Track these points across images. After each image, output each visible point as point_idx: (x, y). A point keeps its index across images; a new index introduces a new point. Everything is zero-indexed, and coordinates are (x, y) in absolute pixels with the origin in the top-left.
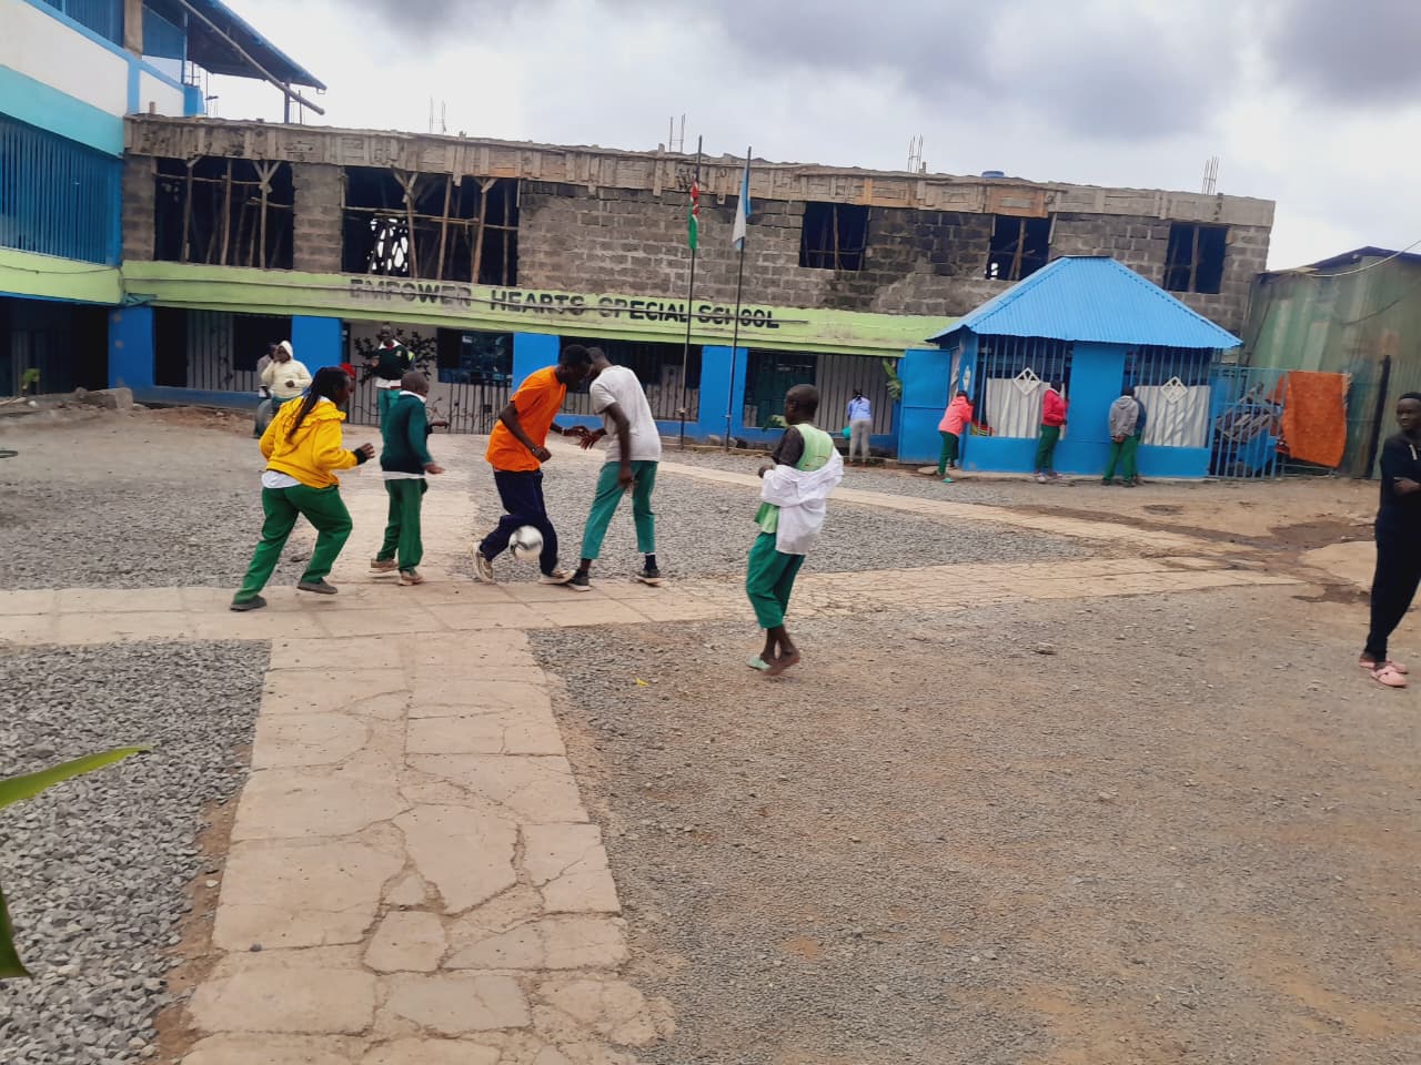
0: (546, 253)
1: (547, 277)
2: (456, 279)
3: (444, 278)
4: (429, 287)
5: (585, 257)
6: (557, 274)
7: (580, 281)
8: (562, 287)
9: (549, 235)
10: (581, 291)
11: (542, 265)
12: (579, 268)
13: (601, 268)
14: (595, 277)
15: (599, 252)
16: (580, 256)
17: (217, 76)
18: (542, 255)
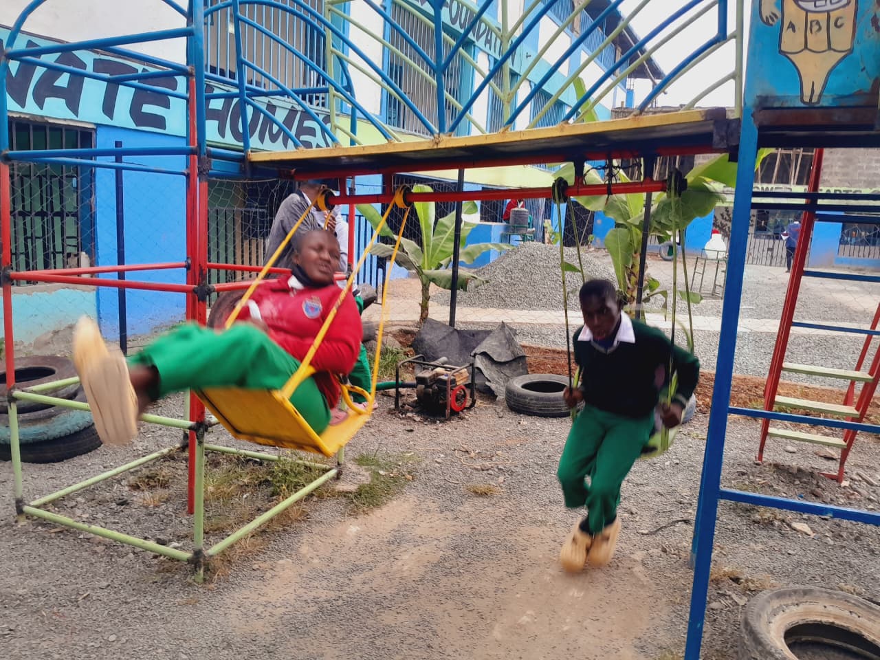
0: (840, 167)
1: (839, 180)
2: (782, 183)
3: (776, 183)
4: (767, 188)
5: (864, 167)
6: (846, 178)
7: (860, 181)
8: (848, 185)
9: (843, 157)
10: (860, 187)
11: (836, 174)
12: (860, 174)
13: (875, 173)
14: (870, 179)
15: (874, 164)
16: (861, 168)
17: (638, 79)
18: (837, 168)
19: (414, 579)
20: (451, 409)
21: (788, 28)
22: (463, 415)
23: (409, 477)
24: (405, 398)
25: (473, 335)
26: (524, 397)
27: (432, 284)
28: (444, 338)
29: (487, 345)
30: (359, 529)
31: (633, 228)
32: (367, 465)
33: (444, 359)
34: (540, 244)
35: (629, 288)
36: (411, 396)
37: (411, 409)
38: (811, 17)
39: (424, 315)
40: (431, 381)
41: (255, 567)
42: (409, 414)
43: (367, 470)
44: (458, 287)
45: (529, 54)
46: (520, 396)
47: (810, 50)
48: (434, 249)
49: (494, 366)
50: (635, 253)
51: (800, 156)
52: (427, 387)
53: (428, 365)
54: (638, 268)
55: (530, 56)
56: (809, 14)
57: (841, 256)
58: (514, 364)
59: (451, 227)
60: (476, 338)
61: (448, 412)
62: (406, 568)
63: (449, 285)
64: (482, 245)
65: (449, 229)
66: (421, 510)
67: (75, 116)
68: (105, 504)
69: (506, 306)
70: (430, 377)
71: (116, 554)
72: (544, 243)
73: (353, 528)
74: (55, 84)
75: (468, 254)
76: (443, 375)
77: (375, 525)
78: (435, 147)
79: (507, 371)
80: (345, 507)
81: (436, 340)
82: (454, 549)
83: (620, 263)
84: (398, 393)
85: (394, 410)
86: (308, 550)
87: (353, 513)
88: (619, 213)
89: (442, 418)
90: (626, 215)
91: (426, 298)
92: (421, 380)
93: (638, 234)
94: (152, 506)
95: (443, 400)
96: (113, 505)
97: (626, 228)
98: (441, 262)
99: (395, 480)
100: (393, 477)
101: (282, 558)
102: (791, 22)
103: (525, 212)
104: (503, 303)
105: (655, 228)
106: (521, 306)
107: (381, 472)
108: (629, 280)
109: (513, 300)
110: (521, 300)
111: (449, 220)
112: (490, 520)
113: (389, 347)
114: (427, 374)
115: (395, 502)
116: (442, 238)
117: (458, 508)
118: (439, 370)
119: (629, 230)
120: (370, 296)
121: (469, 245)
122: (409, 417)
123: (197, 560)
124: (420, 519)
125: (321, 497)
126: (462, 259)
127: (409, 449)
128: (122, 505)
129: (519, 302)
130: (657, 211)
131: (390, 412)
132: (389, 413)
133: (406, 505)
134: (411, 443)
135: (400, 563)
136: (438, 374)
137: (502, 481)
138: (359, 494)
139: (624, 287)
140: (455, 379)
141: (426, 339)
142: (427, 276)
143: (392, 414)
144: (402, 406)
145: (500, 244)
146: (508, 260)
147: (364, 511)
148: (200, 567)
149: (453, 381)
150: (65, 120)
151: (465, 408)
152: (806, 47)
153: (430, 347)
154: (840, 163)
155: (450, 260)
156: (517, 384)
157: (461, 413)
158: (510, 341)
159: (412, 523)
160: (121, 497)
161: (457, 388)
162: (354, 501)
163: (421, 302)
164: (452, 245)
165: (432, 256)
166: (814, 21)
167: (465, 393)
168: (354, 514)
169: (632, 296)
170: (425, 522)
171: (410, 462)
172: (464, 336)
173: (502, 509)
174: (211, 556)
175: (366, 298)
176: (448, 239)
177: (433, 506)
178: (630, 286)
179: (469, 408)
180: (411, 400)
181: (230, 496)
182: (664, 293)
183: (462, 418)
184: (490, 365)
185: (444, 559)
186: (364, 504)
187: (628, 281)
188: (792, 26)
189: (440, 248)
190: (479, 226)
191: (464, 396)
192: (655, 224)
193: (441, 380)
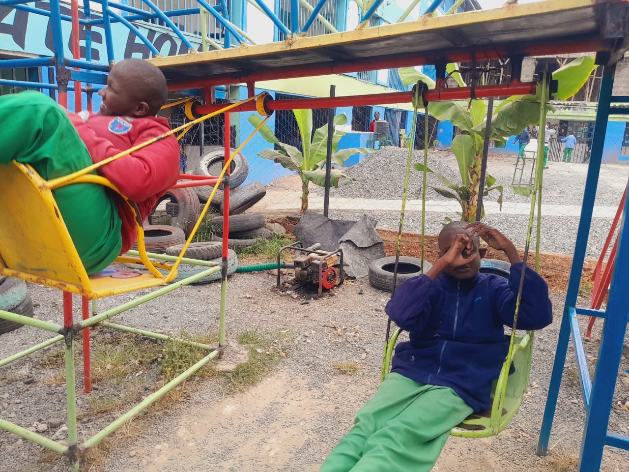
0: (624, 87)
2: (579, 100)
3: (574, 100)
4: (568, 104)
18: (622, 88)
19: (279, 467)
20: (323, 287)
22: (333, 292)
23: (283, 354)
24: (286, 277)
25: (344, 224)
26: (384, 277)
27: (310, 182)
28: (320, 226)
29: (352, 234)
30: (235, 408)
31: (476, 134)
32: (247, 343)
33: (318, 245)
34: (397, 147)
35: (471, 184)
36: (290, 275)
37: (290, 286)
39: (304, 207)
40: (306, 264)
41: (133, 453)
42: (288, 292)
43: (246, 349)
44: (330, 185)
45: (389, 3)
46: (380, 276)
48: (312, 153)
49: (357, 251)
50: (477, 155)
51: (594, 80)
52: (303, 269)
53: (304, 251)
54: (479, 168)
55: (390, 4)
57: (623, 155)
58: (374, 249)
59: (326, 135)
60: (345, 227)
61: (320, 290)
62: (272, 453)
63: (323, 183)
64: (351, 150)
65: (324, 137)
66: (292, 387)
67: (22, 49)
68: (13, 383)
69: (371, 197)
70: (305, 261)
71: (6, 440)
72: (400, 146)
73: (229, 407)
74: (2, 22)
75: (339, 157)
76: (316, 259)
77: (249, 403)
78: (288, 49)
79: (368, 254)
80: (223, 387)
81: (313, 228)
82: (318, 432)
83: (464, 163)
84: (279, 272)
85: (277, 287)
86: (185, 433)
87: (229, 393)
88: (464, 122)
89: (316, 295)
90: (469, 124)
91: (306, 193)
92: (298, 264)
93: (480, 140)
94: (54, 385)
95: (316, 280)
96: (21, 385)
97: (469, 134)
98: (317, 164)
99: (271, 357)
100: (269, 355)
101: (159, 442)
103: (386, 123)
104: (368, 194)
105: (494, 133)
106: (383, 197)
107: (259, 350)
108: (472, 177)
109: (376, 192)
110: (382, 192)
111: (323, 130)
112: (353, 399)
113: (276, 233)
114: (303, 259)
115: (269, 379)
116: (319, 144)
117: (325, 385)
118: (313, 255)
119: (472, 136)
120: (261, 192)
121: (340, 151)
122: (288, 294)
123: (72, 454)
124: (290, 397)
125: (202, 377)
126: (334, 161)
127: (285, 325)
128: (30, 384)
129: (381, 193)
130: (497, 119)
131: (274, 290)
132: (272, 291)
133: (279, 382)
134: (288, 319)
135: (268, 448)
136: (312, 259)
137: (365, 358)
138: (236, 373)
139: (467, 184)
140: (326, 263)
141: (305, 227)
142: (306, 175)
143: (274, 292)
144: (283, 284)
145: (366, 149)
146: (372, 161)
147: (240, 390)
148: (75, 460)
149: (325, 265)
150: (13, 52)
151: (335, 286)
153: (308, 234)
154: (624, 85)
155: (325, 163)
156: (378, 266)
157: (331, 290)
158: (370, 230)
159: (283, 400)
160: (30, 375)
161: (328, 269)
162: (232, 380)
163: (302, 196)
164: (325, 150)
165: (311, 158)
167: (335, 273)
168: (231, 393)
169: (473, 191)
170: (295, 400)
171: (285, 339)
172: (336, 225)
173: (363, 387)
174: (86, 450)
175: (257, 193)
176: (323, 145)
177: (303, 383)
178: (472, 183)
179: (338, 286)
180: (291, 278)
181: (125, 374)
182: (500, 188)
183: (332, 295)
184: (354, 250)
185: (308, 444)
186: (241, 383)
187: (470, 179)
189: (316, 152)
190: (348, 135)
191: (334, 276)
192: (494, 131)
193: (315, 264)
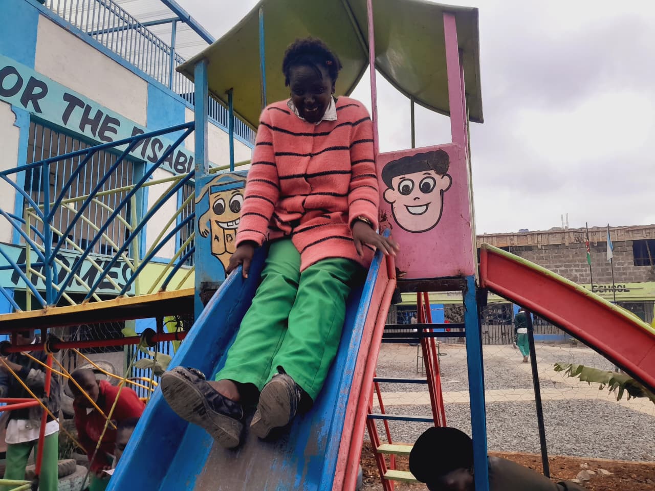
21: (215, 239)
38: (227, 232)
47: (228, 252)
56: (225, 230)
78: (44, 315)
102: (216, 236)
152: (226, 251)
166: (228, 234)
188: (217, 238)
